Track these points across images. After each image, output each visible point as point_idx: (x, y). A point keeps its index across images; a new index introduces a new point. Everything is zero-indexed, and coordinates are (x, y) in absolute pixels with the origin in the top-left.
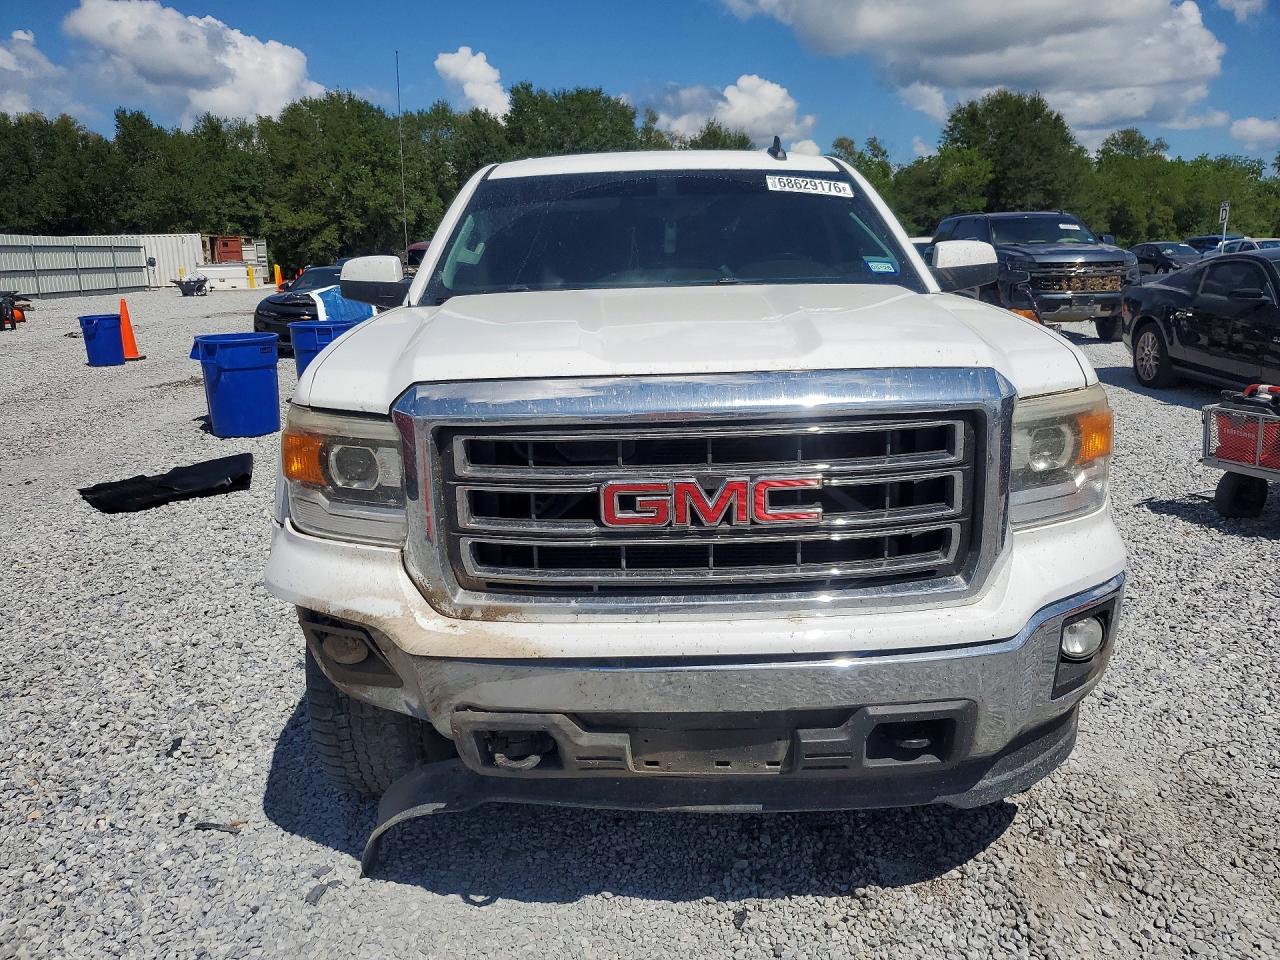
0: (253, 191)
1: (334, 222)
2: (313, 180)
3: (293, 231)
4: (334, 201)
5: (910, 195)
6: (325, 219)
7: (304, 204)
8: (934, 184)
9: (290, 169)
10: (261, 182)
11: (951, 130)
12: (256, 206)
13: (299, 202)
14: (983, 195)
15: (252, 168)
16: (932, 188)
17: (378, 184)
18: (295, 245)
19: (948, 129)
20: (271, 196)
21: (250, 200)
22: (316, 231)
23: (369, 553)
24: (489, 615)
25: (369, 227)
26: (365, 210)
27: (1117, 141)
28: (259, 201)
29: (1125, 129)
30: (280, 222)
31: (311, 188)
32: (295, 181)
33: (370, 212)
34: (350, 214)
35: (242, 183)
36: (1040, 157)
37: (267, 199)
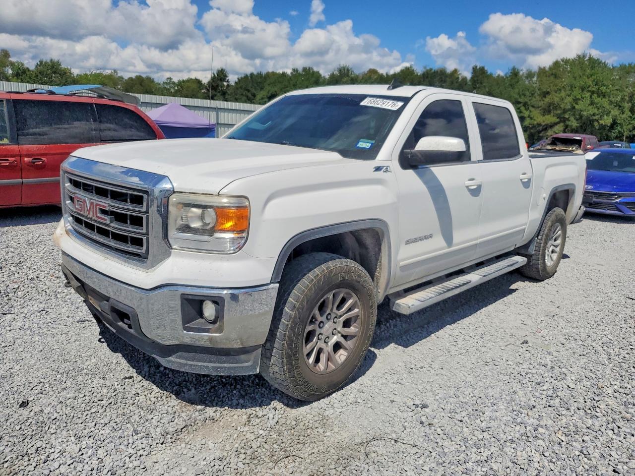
0: (525, 104)
1: (563, 122)
2: (556, 100)
3: (539, 125)
4: (565, 111)
6: (558, 120)
7: (549, 112)
9: (545, 94)
10: (530, 100)
12: (524, 111)
13: (547, 111)
15: (527, 93)
17: (592, 103)
18: (540, 132)
20: (533, 107)
21: (523, 109)
22: (552, 126)
25: (581, 126)
26: (581, 117)
28: (527, 109)
30: (534, 120)
31: (554, 104)
32: (547, 100)
33: (583, 118)
34: (572, 118)
35: (520, 100)
37: (531, 108)
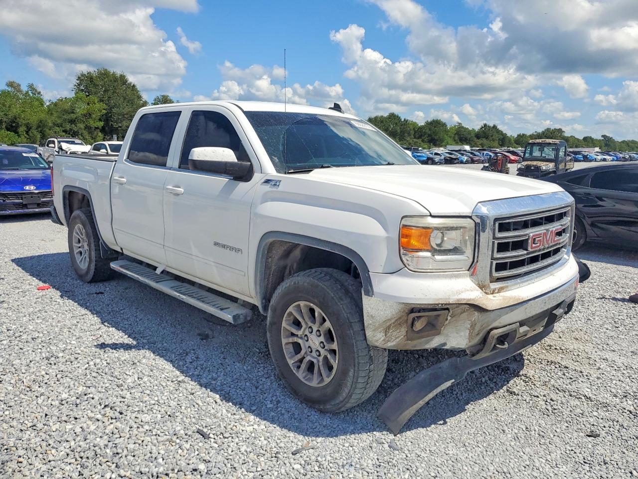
5: (59, 117)
8: (73, 113)
11: (78, 85)
14: (100, 120)
16: (72, 115)
19: (77, 84)
23: (458, 274)
24: (500, 290)
27: (160, 100)
29: (163, 94)
36: (128, 104)
